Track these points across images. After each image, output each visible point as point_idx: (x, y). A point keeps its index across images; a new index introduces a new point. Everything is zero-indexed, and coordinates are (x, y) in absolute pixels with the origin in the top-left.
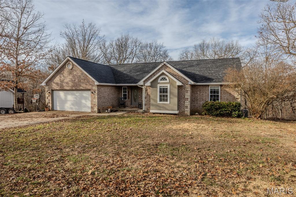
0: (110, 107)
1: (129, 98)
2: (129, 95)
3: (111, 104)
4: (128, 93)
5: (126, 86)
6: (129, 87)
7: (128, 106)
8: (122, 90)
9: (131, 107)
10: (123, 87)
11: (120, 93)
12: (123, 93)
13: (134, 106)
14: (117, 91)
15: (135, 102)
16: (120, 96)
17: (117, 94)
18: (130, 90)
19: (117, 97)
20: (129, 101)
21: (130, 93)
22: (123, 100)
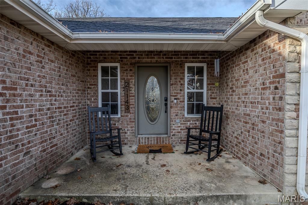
1: (127, 109)
2: (127, 96)
4: (127, 87)
5: (117, 62)
6: (129, 64)
7: (126, 140)
8: (96, 76)
9: (137, 142)
10: (100, 65)
11: (89, 88)
12: (100, 91)
13: (149, 140)
14: (74, 76)
15: (153, 122)
16: (88, 102)
17: (77, 93)
18: (131, 76)
19: (77, 106)
20: (130, 122)
21: (131, 90)
22: (102, 116)
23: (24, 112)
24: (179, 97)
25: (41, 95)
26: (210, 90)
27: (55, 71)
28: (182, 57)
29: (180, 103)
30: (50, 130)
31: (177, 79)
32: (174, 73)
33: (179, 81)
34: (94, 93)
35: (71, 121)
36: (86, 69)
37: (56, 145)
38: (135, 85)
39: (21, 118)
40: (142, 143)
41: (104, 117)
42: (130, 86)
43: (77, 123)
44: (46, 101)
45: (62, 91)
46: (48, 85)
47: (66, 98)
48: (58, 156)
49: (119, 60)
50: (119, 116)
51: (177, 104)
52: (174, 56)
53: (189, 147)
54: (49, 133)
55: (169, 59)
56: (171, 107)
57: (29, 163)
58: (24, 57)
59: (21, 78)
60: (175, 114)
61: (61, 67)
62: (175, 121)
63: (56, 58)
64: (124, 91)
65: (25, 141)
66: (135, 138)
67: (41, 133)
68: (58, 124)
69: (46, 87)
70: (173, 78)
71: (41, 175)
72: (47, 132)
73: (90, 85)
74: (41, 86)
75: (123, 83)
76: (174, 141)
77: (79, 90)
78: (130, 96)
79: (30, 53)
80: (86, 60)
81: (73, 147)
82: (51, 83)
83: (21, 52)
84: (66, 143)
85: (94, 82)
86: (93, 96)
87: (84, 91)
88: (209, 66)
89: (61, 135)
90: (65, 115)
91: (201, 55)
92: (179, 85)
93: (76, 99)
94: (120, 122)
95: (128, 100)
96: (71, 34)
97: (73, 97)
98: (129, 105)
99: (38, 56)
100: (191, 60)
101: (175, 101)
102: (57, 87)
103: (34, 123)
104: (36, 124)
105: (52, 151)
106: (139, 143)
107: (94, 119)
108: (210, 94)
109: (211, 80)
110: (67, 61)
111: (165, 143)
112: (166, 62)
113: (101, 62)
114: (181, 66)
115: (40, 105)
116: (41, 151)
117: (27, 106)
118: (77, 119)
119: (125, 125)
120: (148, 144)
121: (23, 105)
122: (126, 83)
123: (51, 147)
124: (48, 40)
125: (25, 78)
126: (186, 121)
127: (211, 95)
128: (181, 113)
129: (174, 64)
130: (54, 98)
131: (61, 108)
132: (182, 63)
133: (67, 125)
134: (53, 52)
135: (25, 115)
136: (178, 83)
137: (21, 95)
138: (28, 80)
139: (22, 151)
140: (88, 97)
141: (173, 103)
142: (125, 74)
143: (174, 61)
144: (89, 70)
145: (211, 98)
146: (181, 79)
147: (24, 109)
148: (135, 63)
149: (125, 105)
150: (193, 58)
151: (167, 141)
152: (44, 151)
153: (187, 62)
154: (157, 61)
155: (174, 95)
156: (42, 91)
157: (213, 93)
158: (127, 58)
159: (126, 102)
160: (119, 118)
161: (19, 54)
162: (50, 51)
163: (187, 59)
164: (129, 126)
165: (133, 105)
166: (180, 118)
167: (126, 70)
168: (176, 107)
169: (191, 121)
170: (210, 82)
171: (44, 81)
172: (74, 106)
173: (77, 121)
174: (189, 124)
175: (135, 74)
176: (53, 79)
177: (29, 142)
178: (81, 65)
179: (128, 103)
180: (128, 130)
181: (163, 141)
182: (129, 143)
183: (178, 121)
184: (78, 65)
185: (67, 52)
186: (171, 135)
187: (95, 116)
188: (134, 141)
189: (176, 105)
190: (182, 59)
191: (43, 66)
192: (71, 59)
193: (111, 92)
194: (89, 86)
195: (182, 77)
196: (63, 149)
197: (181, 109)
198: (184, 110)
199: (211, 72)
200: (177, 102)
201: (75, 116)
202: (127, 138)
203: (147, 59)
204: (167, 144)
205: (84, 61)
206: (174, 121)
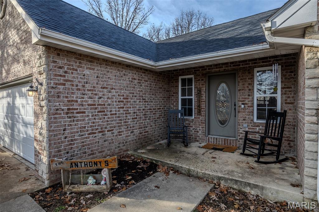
0: (107, 163)
1: (199, 112)
2: (199, 101)
3: (137, 132)
4: (199, 94)
5: (192, 75)
6: (201, 75)
7: (198, 138)
8: (177, 86)
9: (207, 140)
10: (180, 78)
11: (172, 95)
12: (180, 97)
13: (217, 141)
14: (161, 88)
15: (223, 125)
16: (172, 106)
17: (163, 100)
18: (203, 85)
19: (162, 109)
20: (201, 123)
21: (202, 97)
22: (181, 117)
23: (131, 110)
24: (247, 102)
25: (140, 102)
26: (285, 94)
27: (148, 86)
28: (250, 62)
29: (248, 108)
30: (144, 122)
31: (245, 84)
32: (241, 79)
33: (247, 87)
34: (176, 100)
35: (158, 118)
36: (171, 81)
37: (148, 132)
38: (206, 93)
39: (130, 113)
40: (211, 142)
41: (182, 118)
42: (202, 93)
43: (163, 120)
44: (143, 105)
45: (152, 99)
46: (144, 95)
47: (155, 103)
48: (149, 139)
49: (193, 73)
50: (193, 118)
51: (245, 109)
52: (242, 63)
53: (246, 149)
54: (144, 124)
55: (237, 67)
56: (239, 112)
57: (133, 137)
58: (132, 82)
59: (130, 93)
60: (242, 119)
61: (152, 83)
62: (243, 125)
63: (149, 79)
64: (197, 97)
65: (131, 126)
66: (205, 137)
67: (139, 123)
68: (149, 119)
69: (142, 97)
70: (240, 84)
71: (139, 146)
72: (142, 123)
73: (174, 93)
74: (140, 96)
75: (196, 91)
76: (241, 145)
77: (164, 97)
78: (201, 102)
79: (135, 79)
80: (171, 75)
81: (159, 136)
82: (145, 94)
83: (131, 80)
84: (154, 133)
85: (175, 91)
86: (175, 102)
87: (169, 98)
88: (283, 68)
89: (151, 126)
90: (154, 114)
91: (272, 58)
92: (247, 91)
93: (162, 104)
94: (194, 123)
95: (199, 105)
96: (155, 64)
97: (160, 102)
98: (200, 108)
99: (139, 80)
100: (260, 64)
101: (243, 106)
102: (149, 96)
103: (136, 117)
104: (137, 118)
105: (145, 135)
106: (209, 142)
107: (175, 119)
108: (284, 98)
109: (286, 83)
110: (156, 79)
111: (232, 145)
112: (234, 70)
113: (181, 75)
114: (249, 71)
115: (139, 107)
116: (139, 133)
117: (133, 107)
118: (163, 117)
119: (197, 125)
120: (216, 144)
121: (131, 107)
122: (198, 90)
123: (145, 132)
124: (144, 69)
125: (132, 93)
126: (254, 126)
127: (286, 100)
128: (249, 118)
129: (241, 71)
130: (147, 103)
131: (151, 109)
132: (251, 68)
133: (155, 121)
134: (147, 75)
135: (131, 112)
136: (246, 88)
137: (130, 102)
138: (133, 94)
139: (129, 130)
140: (171, 102)
141: (241, 108)
142: (198, 83)
143: (242, 67)
144: (173, 82)
145: (286, 103)
146: (249, 84)
147: (132, 109)
148: (206, 74)
149: (197, 109)
150: (263, 62)
151: (234, 143)
152: (141, 133)
153: (255, 68)
154: (224, 70)
155: (242, 100)
156: (140, 99)
157: (289, 97)
158: (199, 70)
159: (198, 107)
160: (193, 120)
161: (129, 81)
162: (145, 75)
163: (255, 65)
164: (200, 127)
165: (204, 109)
166: (248, 123)
167: (199, 80)
168: (244, 112)
169: (261, 127)
170: (285, 86)
171: (141, 93)
172: (161, 108)
173: (163, 119)
174: (258, 129)
175: (206, 83)
176: (147, 92)
177: (133, 127)
178: (167, 79)
179: (200, 107)
180: (199, 130)
181: (230, 143)
182: (200, 141)
183: (245, 125)
184: (164, 80)
185: (156, 73)
186: (239, 139)
187: (176, 116)
188: (204, 140)
189: (243, 110)
190: (251, 65)
191: (141, 85)
192: (158, 77)
193: (188, 99)
194: (172, 94)
195: (250, 82)
196: (152, 135)
197: (249, 114)
198: (253, 115)
199: (286, 75)
200: (244, 107)
201: (161, 115)
202: (199, 136)
203: (216, 69)
204: (235, 146)
205: (169, 76)
206: (241, 125)
